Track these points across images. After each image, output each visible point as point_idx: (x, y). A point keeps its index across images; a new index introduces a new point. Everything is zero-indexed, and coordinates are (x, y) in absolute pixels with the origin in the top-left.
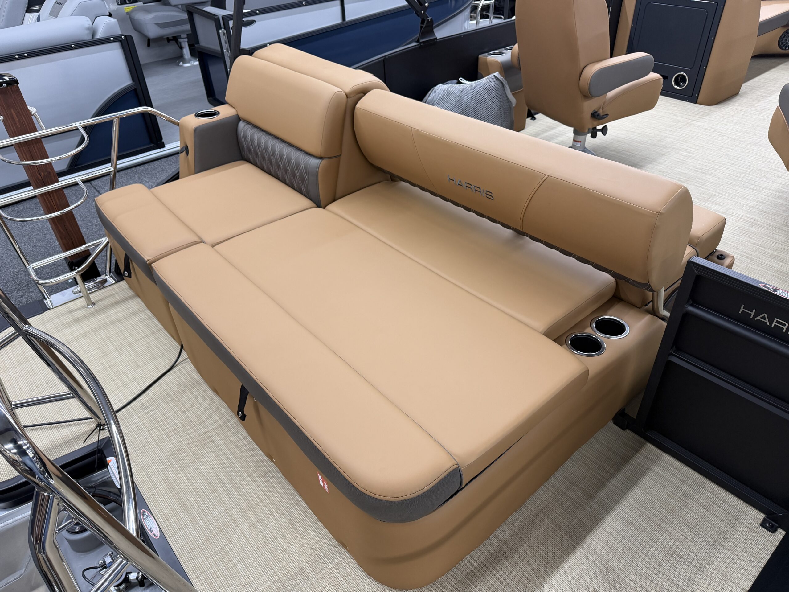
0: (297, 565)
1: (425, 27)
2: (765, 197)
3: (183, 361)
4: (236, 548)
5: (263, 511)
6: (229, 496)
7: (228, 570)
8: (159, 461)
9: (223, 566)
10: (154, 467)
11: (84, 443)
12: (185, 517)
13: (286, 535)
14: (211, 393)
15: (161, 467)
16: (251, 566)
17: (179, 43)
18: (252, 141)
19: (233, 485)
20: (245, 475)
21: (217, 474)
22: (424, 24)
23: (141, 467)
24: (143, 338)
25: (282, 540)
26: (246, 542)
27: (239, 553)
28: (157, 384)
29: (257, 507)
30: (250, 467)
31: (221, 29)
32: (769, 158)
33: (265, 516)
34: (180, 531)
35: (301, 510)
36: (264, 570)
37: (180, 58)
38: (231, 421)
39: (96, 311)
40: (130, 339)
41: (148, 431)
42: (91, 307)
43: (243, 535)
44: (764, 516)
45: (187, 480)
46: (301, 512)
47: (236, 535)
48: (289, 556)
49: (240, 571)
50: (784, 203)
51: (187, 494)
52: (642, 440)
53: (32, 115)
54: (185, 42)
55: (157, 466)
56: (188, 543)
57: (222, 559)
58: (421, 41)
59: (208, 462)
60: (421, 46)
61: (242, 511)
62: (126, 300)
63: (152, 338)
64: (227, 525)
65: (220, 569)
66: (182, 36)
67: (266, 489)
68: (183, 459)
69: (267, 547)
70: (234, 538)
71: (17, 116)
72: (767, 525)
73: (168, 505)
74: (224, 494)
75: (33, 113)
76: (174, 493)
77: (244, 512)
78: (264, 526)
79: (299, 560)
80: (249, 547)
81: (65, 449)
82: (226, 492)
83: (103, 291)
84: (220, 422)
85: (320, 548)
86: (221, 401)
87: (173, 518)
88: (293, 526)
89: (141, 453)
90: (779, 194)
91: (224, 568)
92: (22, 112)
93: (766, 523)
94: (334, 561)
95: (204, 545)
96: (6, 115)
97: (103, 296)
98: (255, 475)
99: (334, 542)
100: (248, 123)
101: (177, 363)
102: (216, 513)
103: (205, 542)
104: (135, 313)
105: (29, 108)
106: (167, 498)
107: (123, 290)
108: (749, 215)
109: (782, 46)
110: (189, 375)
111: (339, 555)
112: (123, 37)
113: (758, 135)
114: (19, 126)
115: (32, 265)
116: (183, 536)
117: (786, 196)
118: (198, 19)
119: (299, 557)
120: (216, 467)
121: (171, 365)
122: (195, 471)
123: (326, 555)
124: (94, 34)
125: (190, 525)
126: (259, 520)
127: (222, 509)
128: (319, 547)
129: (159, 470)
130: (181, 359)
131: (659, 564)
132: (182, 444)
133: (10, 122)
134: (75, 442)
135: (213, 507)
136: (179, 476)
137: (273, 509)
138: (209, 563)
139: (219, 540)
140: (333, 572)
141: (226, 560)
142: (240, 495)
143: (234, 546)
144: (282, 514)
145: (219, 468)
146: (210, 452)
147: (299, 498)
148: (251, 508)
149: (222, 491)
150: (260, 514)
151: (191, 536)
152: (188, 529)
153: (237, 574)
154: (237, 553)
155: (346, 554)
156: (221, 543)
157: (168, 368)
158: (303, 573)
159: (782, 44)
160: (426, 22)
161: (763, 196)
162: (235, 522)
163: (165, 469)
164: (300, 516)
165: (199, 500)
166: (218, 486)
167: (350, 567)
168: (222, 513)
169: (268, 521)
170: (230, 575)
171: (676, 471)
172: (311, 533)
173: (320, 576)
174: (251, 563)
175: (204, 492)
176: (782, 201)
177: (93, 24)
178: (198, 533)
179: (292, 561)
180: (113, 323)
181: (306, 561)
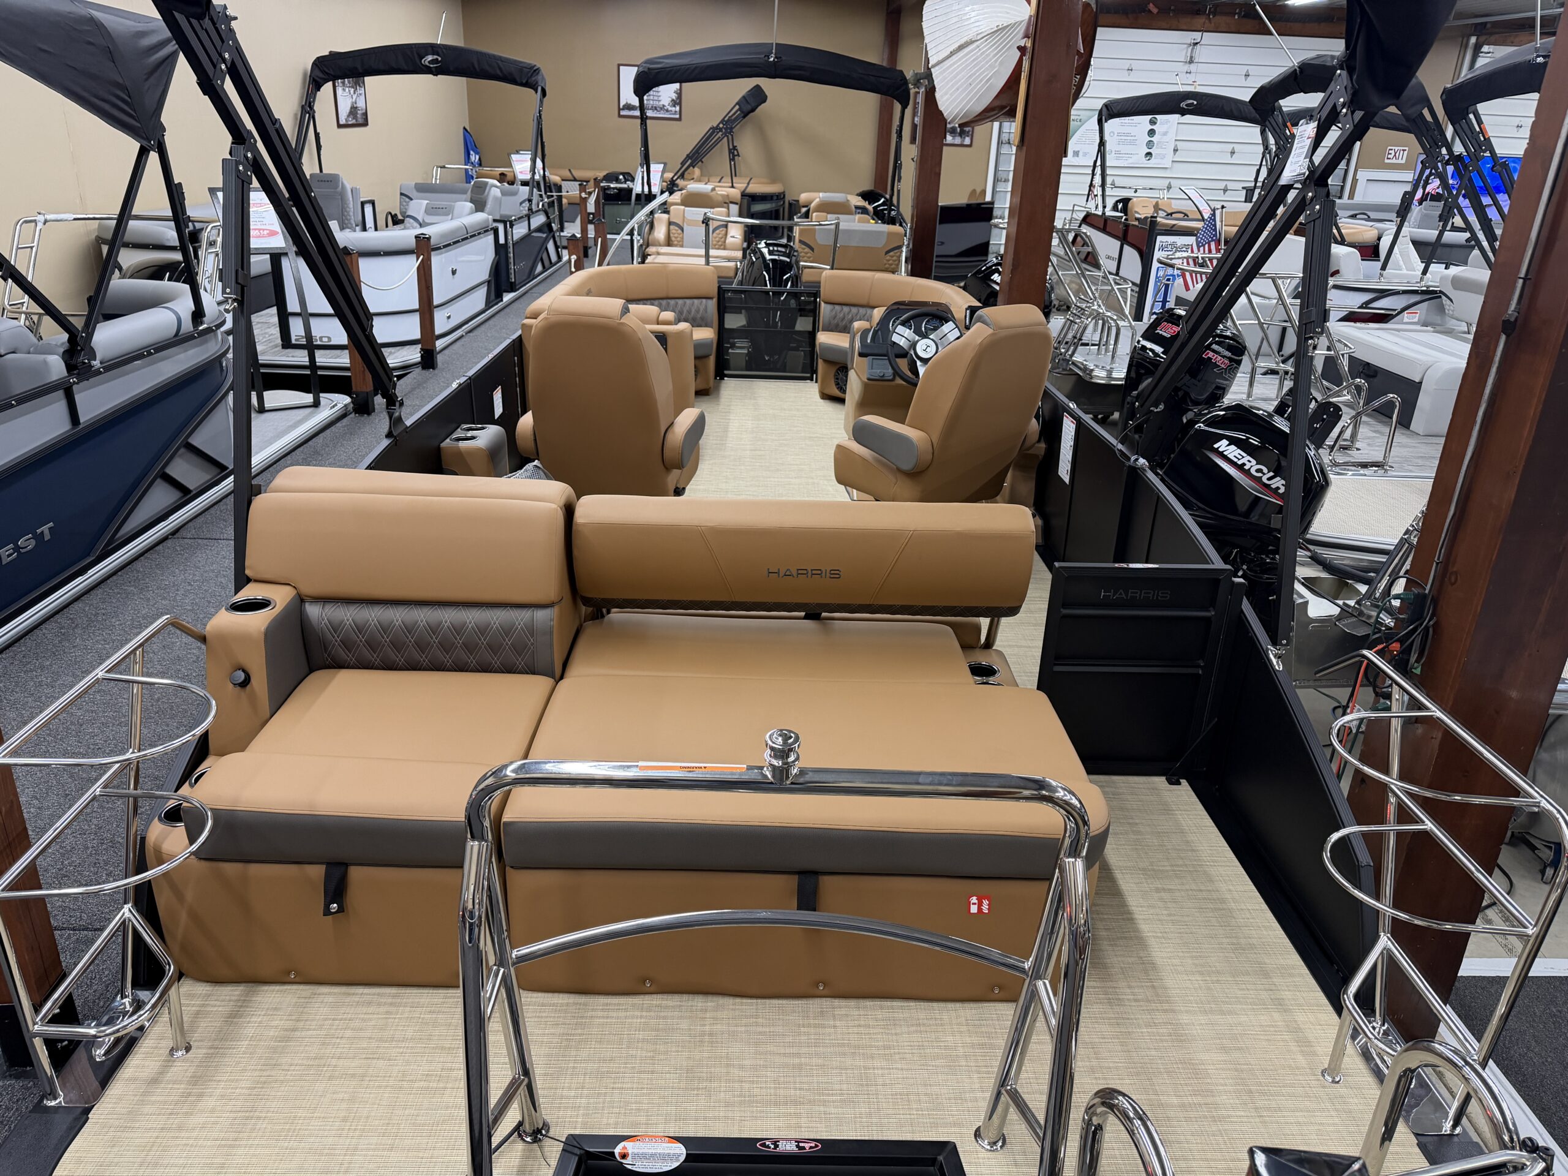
14: (618, 1000)
18: (362, 626)
29: (863, 1041)
30: (795, 1021)
38: (699, 1004)
39: (212, 1048)
40: (366, 1034)
41: (612, 1088)
42: (183, 1051)
44: (1164, 777)
49: (939, 1092)
58: (395, 434)
60: (395, 442)
62: (244, 1002)
63: (404, 1009)
65: (921, 1108)
67: (845, 1023)
80: (913, 1072)
84: (686, 1014)
94: (992, 1018)
95: (873, 1109)
98: (815, 1022)
99: (968, 1006)
100: (324, 600)
104: (303, 1006)
107: (209, 995)
110: (551, 1005)
123: (979, 1019)
138: (903, 1114)
144: (895, 1025)
150: (876, 1043)
152: (834, 1114)
153: (940, 1096)
155: (991, 1004)
164: (912, 1014)
172: (942, 1016)
175: (791, 1077)
178: (849, 1107)
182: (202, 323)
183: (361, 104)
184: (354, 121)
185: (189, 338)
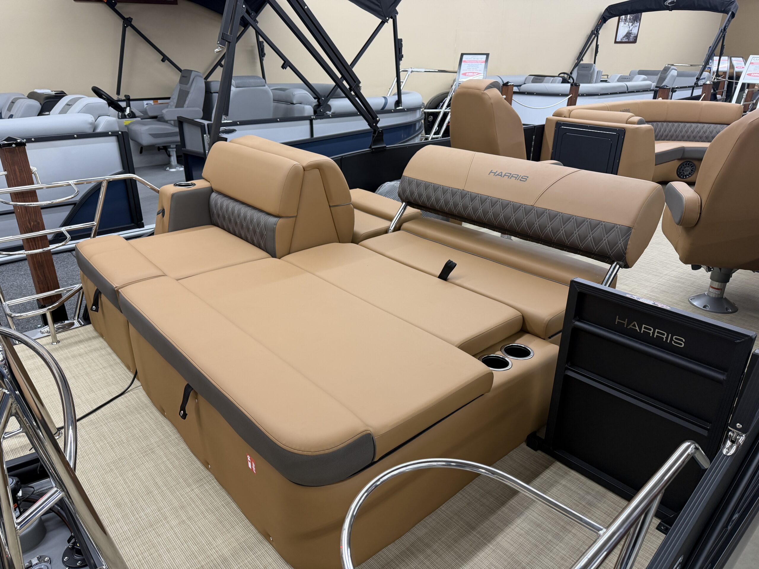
0: (221, 555)
1: (376, 136)
2: (666, 281)
3: (135, 388)
4: (164, 540)
5: (194, 510)
6: (162, 497)
7: (153, 559)
8: (100, 467)
9: (149, 555)
10: (94, 472)
11: (30, 450)
12: (118, 514)
13: (214, 530)
14: (157, 414)
15: (101, 472)
16: (176, 556)
17: (168, 151)
18: (221, 207)
19: (168, 488)
20: (181, 480)
21: (154, 479)
22: (375, 134)
23: (82, 472)
24: (101, 369)
25: (209, 535)
26: (173, 536)
27: (166, 545)
28: (108, 405)
29: (189, 506)
30: (186, 474)
31: (205, 134)
32: (670, 254)
33: (195, 514)
34: (111, 525)
35: (230, 510)
36: (188, 559)
37: (168, 164)
38: (174, 437)
39: (60, 347)
40: (88, 369)
41: (94, 443)
42: (55, 343)
43: (171, 530)
44: (659, 521)
45: (125, 483)
46: (230, 511)
47: (165, 530)
48: (213, 548)
49: (165, 560)
50: (682, 286)
51: (123, 495)
52: (551, 459)
53: (33, 173)
54: (173, 151)
55: (98, 472)
56: (117, 535)
57: (149, 549)
58: (373, 147)
59: (147, 469)
60: (373, 151)
61: (173, 509)
62: (90, 339)
63: (109, 369)
64: (157, 521)
65: (145, 558)
66: (172, 146)
67: (199, 492)
68: (123, 466)
69: (193, 540)
70: (163, 532)
71: (19, 172)
72: (662, 528)
73: (103, 503)
74: (159, 495)
75: (34, 171)
76: (110, 494)
77: (176, 510)
78: (193, 522)
79: (223, 551)
80: (176, 540)
81: (10, 455)
82: (160, 494)
83: (69, 332)
84: (163, 437)
85: (245, 541)
86: (166, 421)
87: (106, 515)
88: (221, 522)
89: (84, 461)
90: (678, 279)
91: (150, 557)
92: (24, 169)
93: (661, 526)
94: (256, 553)
95: (133, 537)
96: (10, 170)
97: (68, 336)
98: (190, 481)
99: (259, 536)
100: (220, 193)
101: (129, 390)
102: (149, 510)
103: (134, 535)
104: (96, 350)
105: (31, 167)
106: (103, 497)
107: (89, 332)
108: (651, 294)
109: (680, 175)
110: (139, 399)
111: (262, 548)
112: (120, 132)
113: (661, 237)
114: (19, 180)
115: (7, 302)
116: (113, 529)
117: (683, 281)
118: (187, 128)
119: (224, 549)
120: (154, 473)
121: (123, 390)
122: (133, 476)
123: (250, 547)
124: (95, 128)
125: (122, 520)
126: (189, 518)
127: (155, 507)
128: (243, 541)
129: (99, 474)
130: (133, 386)
131: (563, 559)
132: (124, 454)
133: (12, 177)
134: (21, 450)
135: (146, 506)
136: (117, 479)
137: (204, 509)
138: (135, 553)
139: (148, 533)
140: (254, 561)
141: (153, 550)
142: (174, 496)
143: (162, 539)
144: (212, 513)
145: (156, 474)
146: (150, 460)
147: (229, 499)
148: (183, 507)
149: (157, 493)
150: (190, 513)
151: (121, 530)
152: (119, 524)
153: (162, 562)
154: (163, 545)
155: (269, 546)
156: (150, 536)
157: (120, 393)
158: (226, 562)
159: (680, 174)
160: (377, 132)
161: (664, 280)
162: (165, 519)
163: (105, 474)
164: (229, 515)
165: (134, 499)
166: (154, 489)
167: (272, 558)
168: (154, 511)
169: (198, 518)
170: (155, 563)
171: (581, 484)
172: (238, 529)
173: (242, 564)
174: (176, 553)
175: (139, 494)
176: (679, 284)
177: (96, 121)
178: (128, 527)
179: (216, 552)
180: (74, 357)
181: (230, 552)
182: (399, 106)
183: (635, 31)
184: (627, 40)
185: (389, 111)
